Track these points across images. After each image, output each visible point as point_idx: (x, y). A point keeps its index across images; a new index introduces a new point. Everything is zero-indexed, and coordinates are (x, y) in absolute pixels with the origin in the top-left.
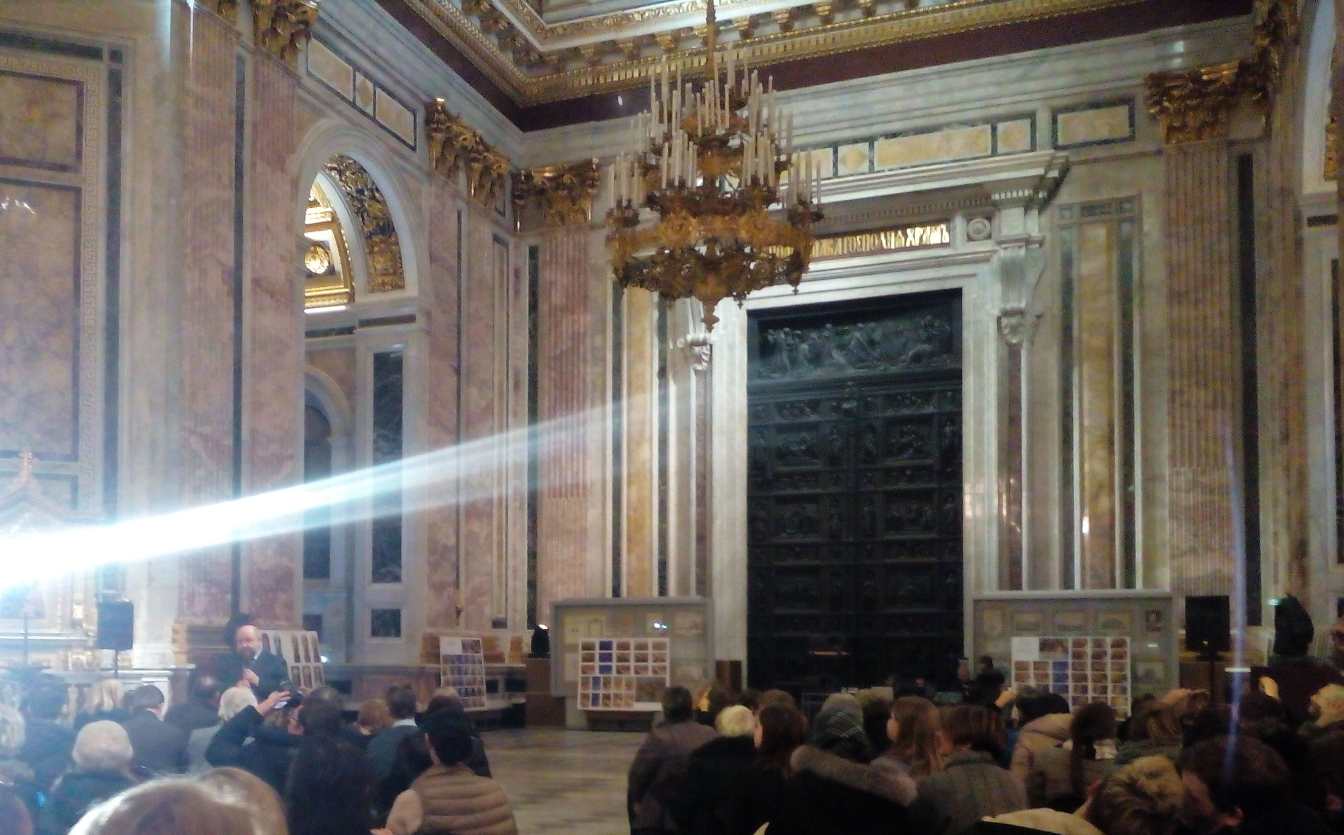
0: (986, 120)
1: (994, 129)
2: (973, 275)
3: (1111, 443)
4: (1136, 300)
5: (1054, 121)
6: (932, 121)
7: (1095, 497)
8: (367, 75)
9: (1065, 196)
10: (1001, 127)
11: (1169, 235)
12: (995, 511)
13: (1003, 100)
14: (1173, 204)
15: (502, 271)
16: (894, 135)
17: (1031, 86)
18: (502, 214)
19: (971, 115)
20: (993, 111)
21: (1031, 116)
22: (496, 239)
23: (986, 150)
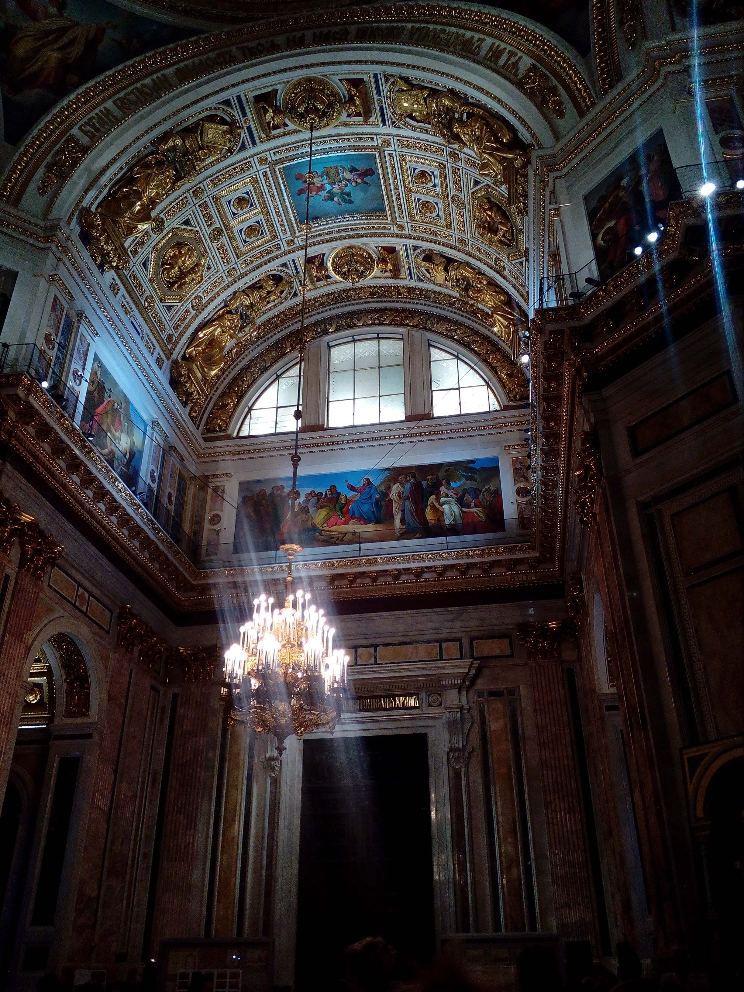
0: (436, 641)
1: (441, 646)
2: (433, 726)
3: (516, 834)
4: (522, 746)
5: (471, 644)
6: (408, 639)
7: (509, 869)
8: (85, 589)
9: (480, 685)
10: (444, 645)
11: (535, 710)
12: (452, 877)
13: (445, 631)
14: (536, 693)
15: (153, 708)
16: (388, 645)
17: (458, 624)
18: (159, 673)
19: (428, 637)
20: (440, 636)
21: (460, 640)
22: (153, 688)
23: (437, 657)
